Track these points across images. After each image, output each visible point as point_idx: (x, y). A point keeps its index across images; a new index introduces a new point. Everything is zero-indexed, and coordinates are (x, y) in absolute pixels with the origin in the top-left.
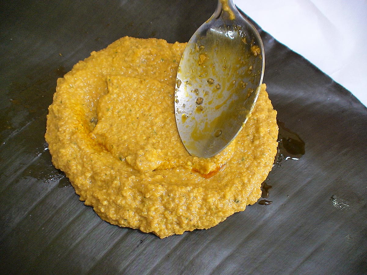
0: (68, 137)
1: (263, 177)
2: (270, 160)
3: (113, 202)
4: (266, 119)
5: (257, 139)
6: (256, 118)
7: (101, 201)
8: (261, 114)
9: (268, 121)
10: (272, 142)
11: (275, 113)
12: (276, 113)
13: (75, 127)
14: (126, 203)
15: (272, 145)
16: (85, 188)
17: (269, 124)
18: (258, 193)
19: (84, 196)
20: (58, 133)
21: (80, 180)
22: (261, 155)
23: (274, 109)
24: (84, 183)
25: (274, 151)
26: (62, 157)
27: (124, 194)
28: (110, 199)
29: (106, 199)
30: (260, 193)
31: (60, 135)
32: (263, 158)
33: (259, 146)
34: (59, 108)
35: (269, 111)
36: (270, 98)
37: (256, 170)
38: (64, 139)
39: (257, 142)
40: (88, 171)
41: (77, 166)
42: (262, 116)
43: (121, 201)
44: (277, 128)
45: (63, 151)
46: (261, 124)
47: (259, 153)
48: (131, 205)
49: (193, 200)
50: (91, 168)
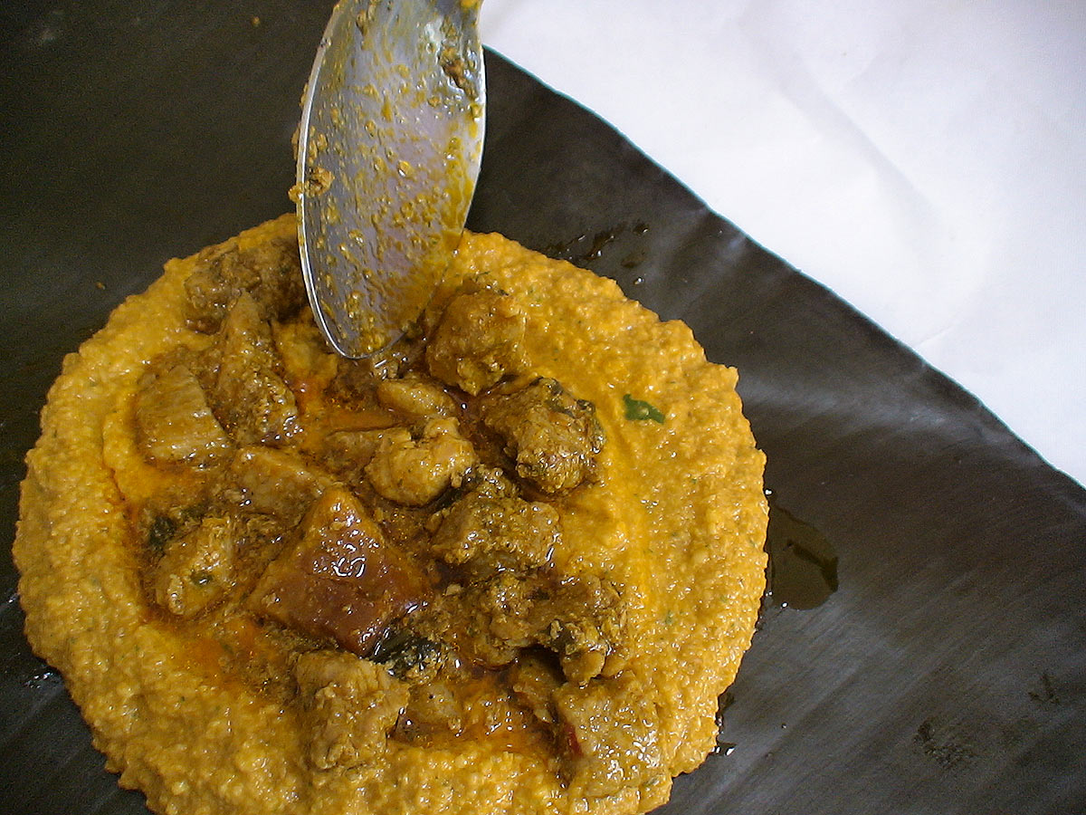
0: (76, 556)
1: (726, 673)
2: (743, 614)
3: (207, 786)
4: (729, 480)
5: (700, 548)
6: (698, 475)
7: (166, 782)
8: (713, 462)
9: (734, 486)
10: (749, 556)
11: (758, 460)
12: (762, 459)
13: (100, 526)
14: (247, 793)
15: (746, 565)
16: (119, 733)
17: (736, 496)
18: (707, 735)
19: (117, 758)
20: (49, 544)
21: (101, 708)
22: (716, 602)
23: (757, 447)
24: (112, 716)
25: (756, 582)
26: (51, 621)
27: (243, 765)
28: (198, 776)
29: (181, 777)
30: (714, 733)
31: (52, 550)
32: (722, 610)
33: (709, 570)
34: (49, 463)
35: (741, 452)
36: (747, 412)
37: (705, 658)
38: (64, 564)
39: (702, 558)
40: (126, 679)
41: (93, 658)
42: (719, 468)
43: (232, 785)
44: (762, 505)
45: (55, 603)
46: (713, 497)
47: (709, 596)
48: (261, 801)
49: (479, 797)
50: (133, 669)
